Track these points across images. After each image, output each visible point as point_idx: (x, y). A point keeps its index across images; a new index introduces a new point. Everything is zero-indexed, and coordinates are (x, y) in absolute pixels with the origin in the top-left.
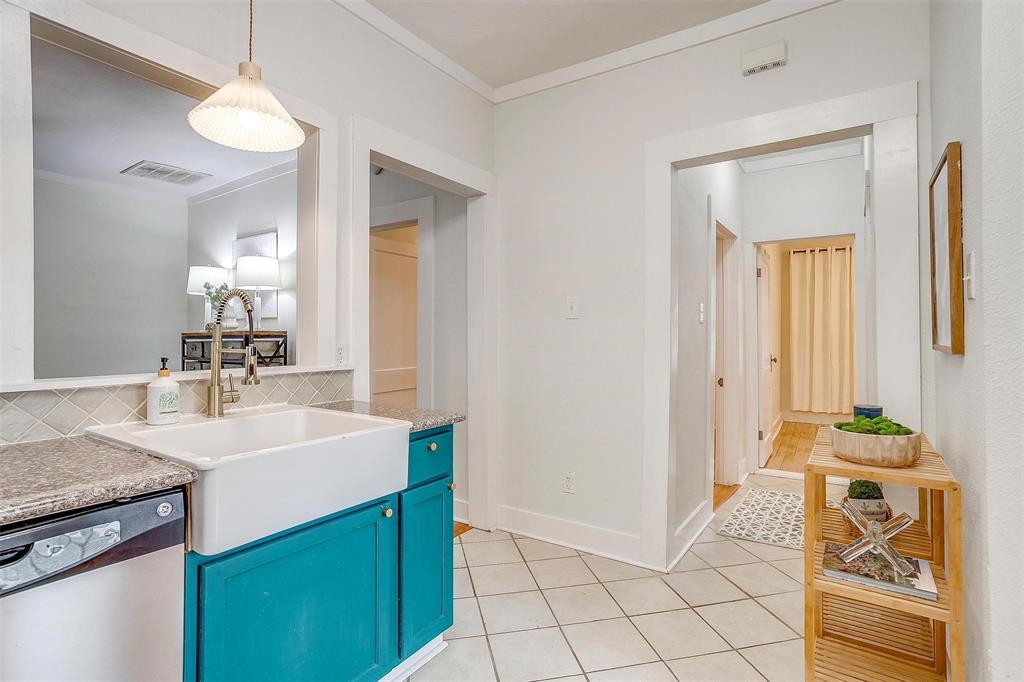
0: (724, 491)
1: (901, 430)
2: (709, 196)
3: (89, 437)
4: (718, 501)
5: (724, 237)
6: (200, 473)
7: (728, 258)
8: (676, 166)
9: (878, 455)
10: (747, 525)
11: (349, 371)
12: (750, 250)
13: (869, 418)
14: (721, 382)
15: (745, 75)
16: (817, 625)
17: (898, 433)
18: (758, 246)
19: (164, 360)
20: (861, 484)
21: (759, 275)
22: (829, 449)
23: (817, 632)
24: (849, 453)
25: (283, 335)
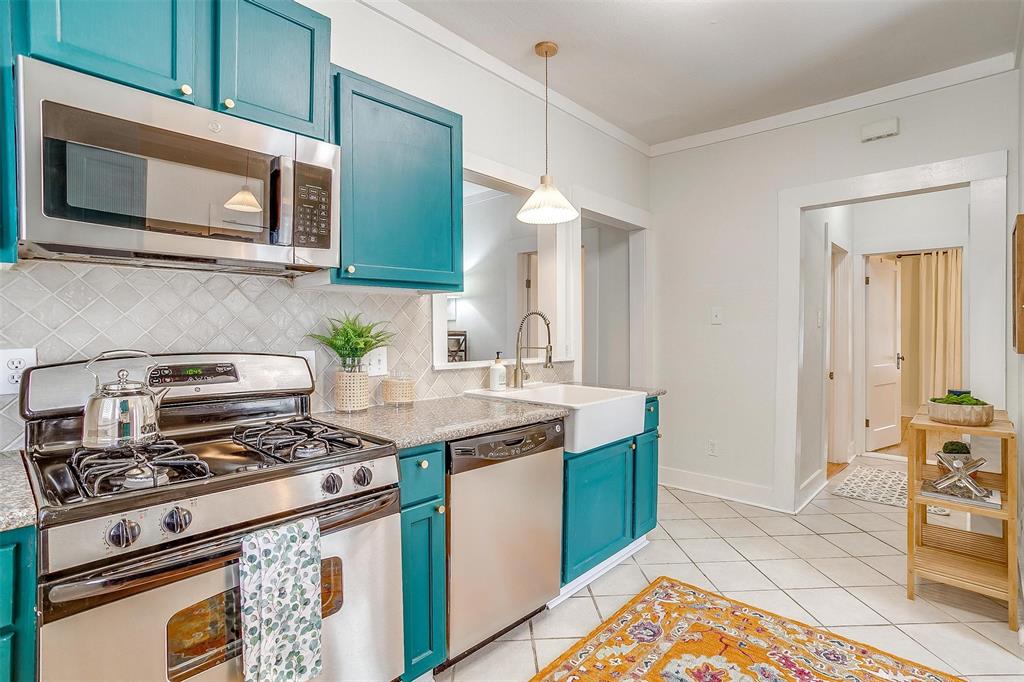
0: (835, 467)
1: (977, 402)
2: (826, 224)
3: (466, 395)
4: (830, 474)
5: (838, 253)
6: (572, 410)
7: (840, 269)
8: (803, 209)
9: (961, 418)
10: (858, 490)
11: (572, 362)
12: (859, 261)
13: (958, 397)
14: (831, 376)
15: (864, 142)
16: (918, 537)
17: (977, 404)
18: (867, 257)
19: (498, 353)
20: (952, 443)
21: (867, 282)
22: (928, 417)
23: (917, 543)
24: (940, 417)
25: (464, 334)
